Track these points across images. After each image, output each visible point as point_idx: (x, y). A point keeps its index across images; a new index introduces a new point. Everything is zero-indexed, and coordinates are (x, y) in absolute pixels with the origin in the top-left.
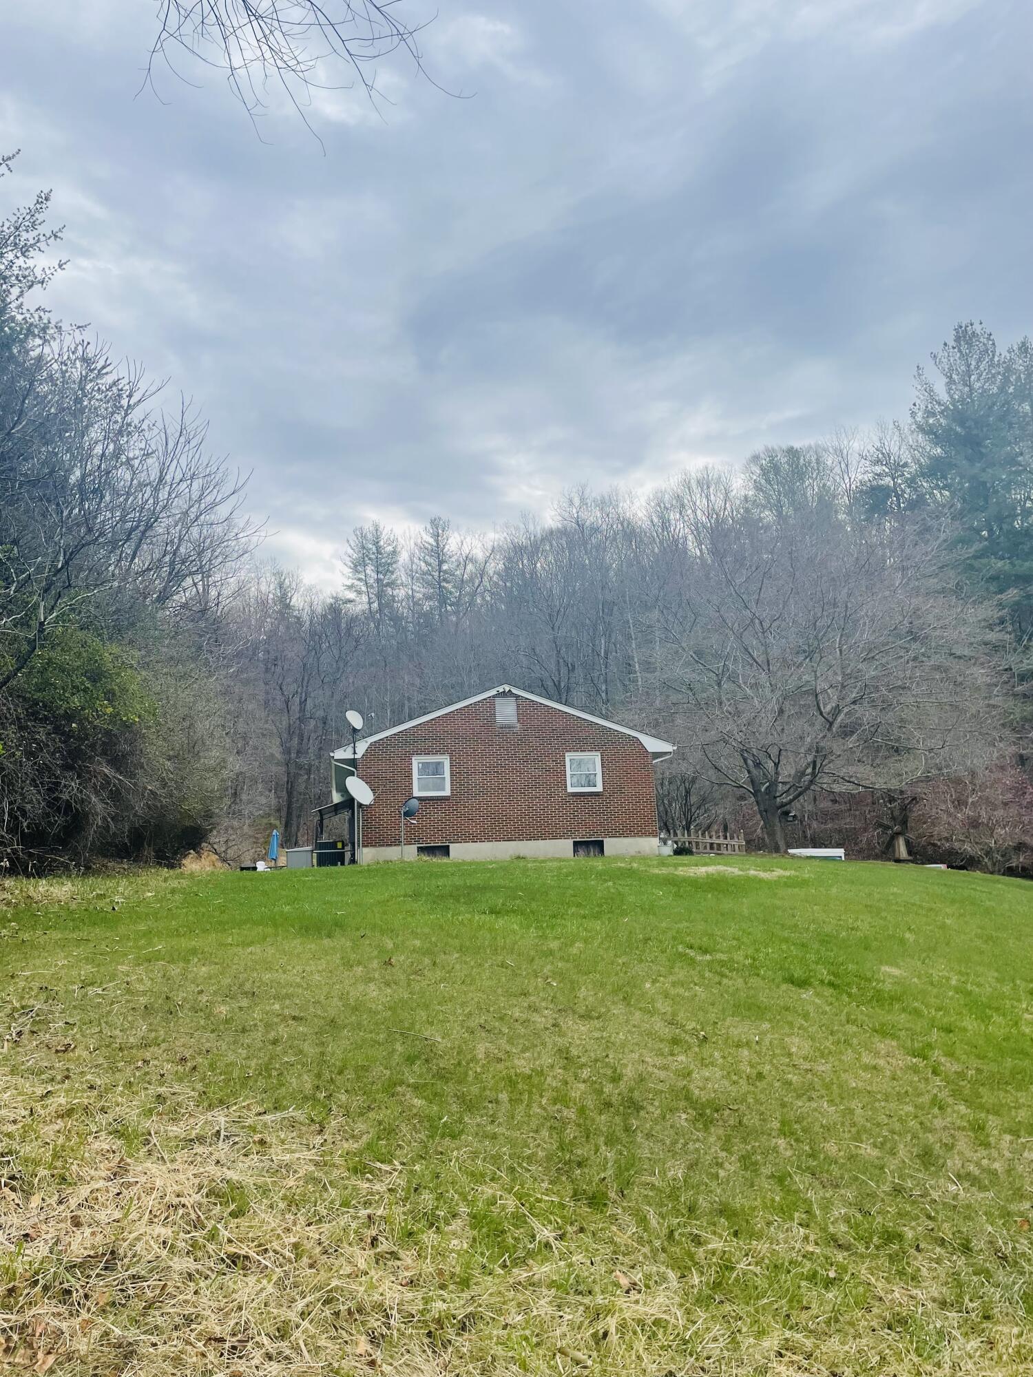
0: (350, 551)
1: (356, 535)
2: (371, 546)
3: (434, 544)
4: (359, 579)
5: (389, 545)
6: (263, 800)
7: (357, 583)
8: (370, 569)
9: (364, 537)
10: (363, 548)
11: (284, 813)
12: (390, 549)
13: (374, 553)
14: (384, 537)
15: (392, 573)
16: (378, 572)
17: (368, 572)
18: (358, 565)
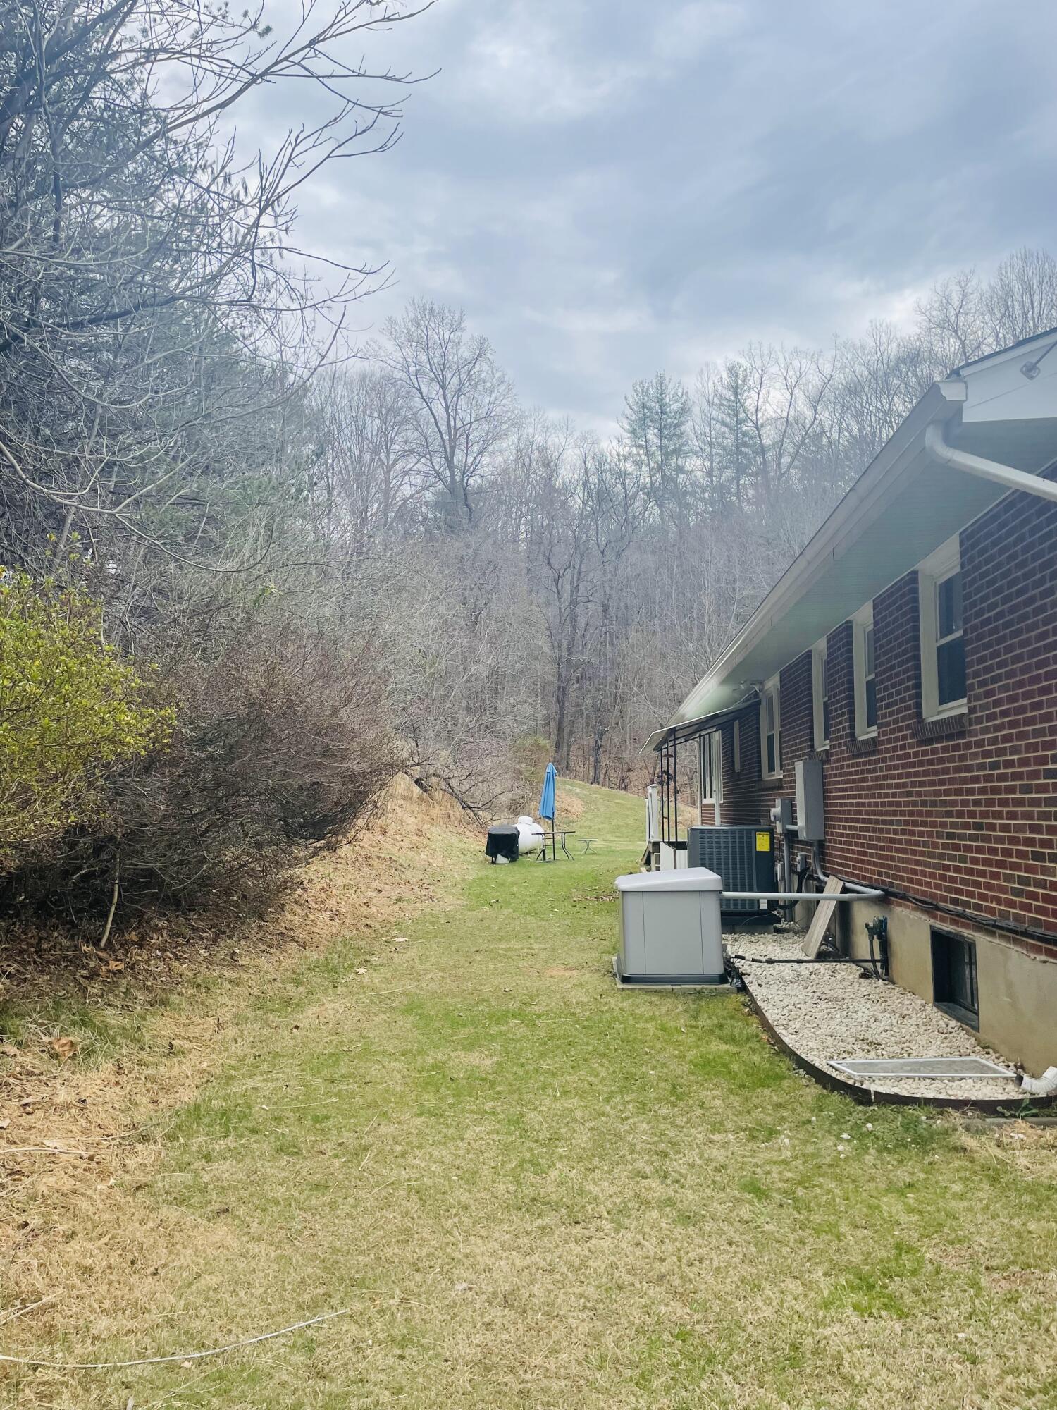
0: (629, 412)
1: (636, 391)
2: (653, 404)
3: (732, 398)
4: (639, 446)
5: (677, 401)
6: (527, 710)
7: (634, 450)
8: (652, 434)
9: (645, 393)
10: (644, 406)
11: (554, 731)
12: (677, 406)
13: (657, 413)
14: (670, 389)
15: (680, 436)
16: (661, 437)
17: (650, 436)
18: (638, 429)
